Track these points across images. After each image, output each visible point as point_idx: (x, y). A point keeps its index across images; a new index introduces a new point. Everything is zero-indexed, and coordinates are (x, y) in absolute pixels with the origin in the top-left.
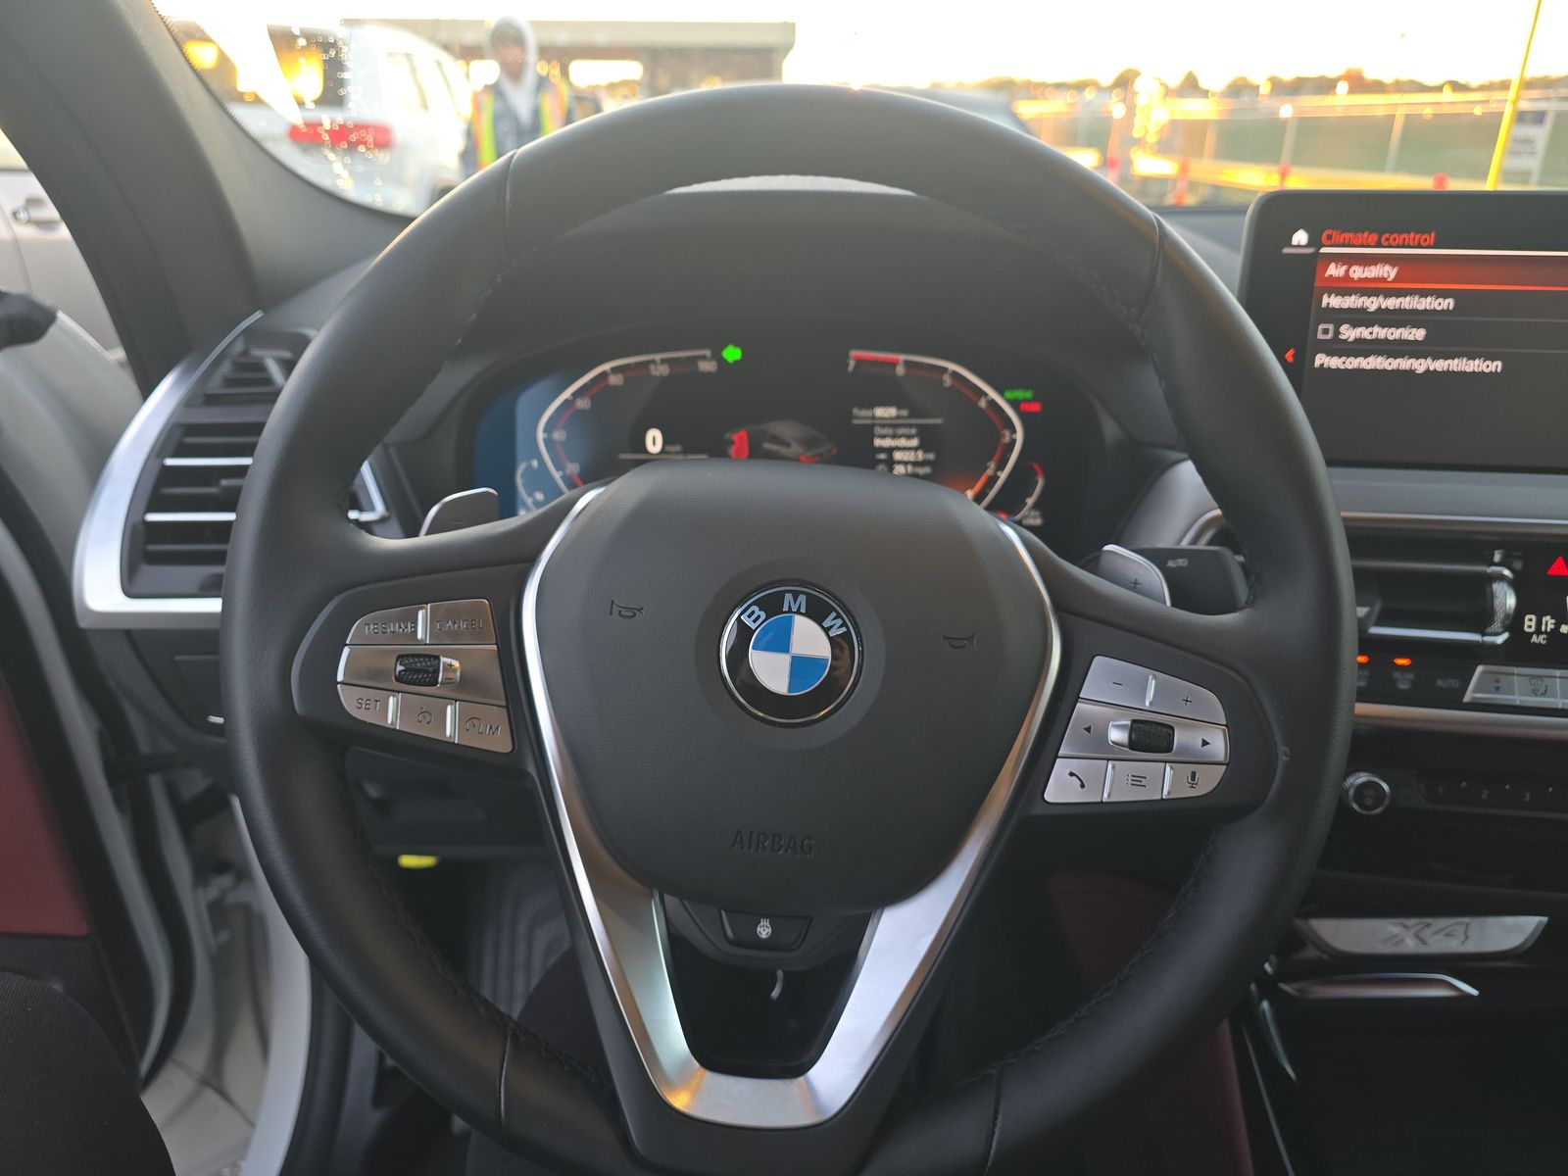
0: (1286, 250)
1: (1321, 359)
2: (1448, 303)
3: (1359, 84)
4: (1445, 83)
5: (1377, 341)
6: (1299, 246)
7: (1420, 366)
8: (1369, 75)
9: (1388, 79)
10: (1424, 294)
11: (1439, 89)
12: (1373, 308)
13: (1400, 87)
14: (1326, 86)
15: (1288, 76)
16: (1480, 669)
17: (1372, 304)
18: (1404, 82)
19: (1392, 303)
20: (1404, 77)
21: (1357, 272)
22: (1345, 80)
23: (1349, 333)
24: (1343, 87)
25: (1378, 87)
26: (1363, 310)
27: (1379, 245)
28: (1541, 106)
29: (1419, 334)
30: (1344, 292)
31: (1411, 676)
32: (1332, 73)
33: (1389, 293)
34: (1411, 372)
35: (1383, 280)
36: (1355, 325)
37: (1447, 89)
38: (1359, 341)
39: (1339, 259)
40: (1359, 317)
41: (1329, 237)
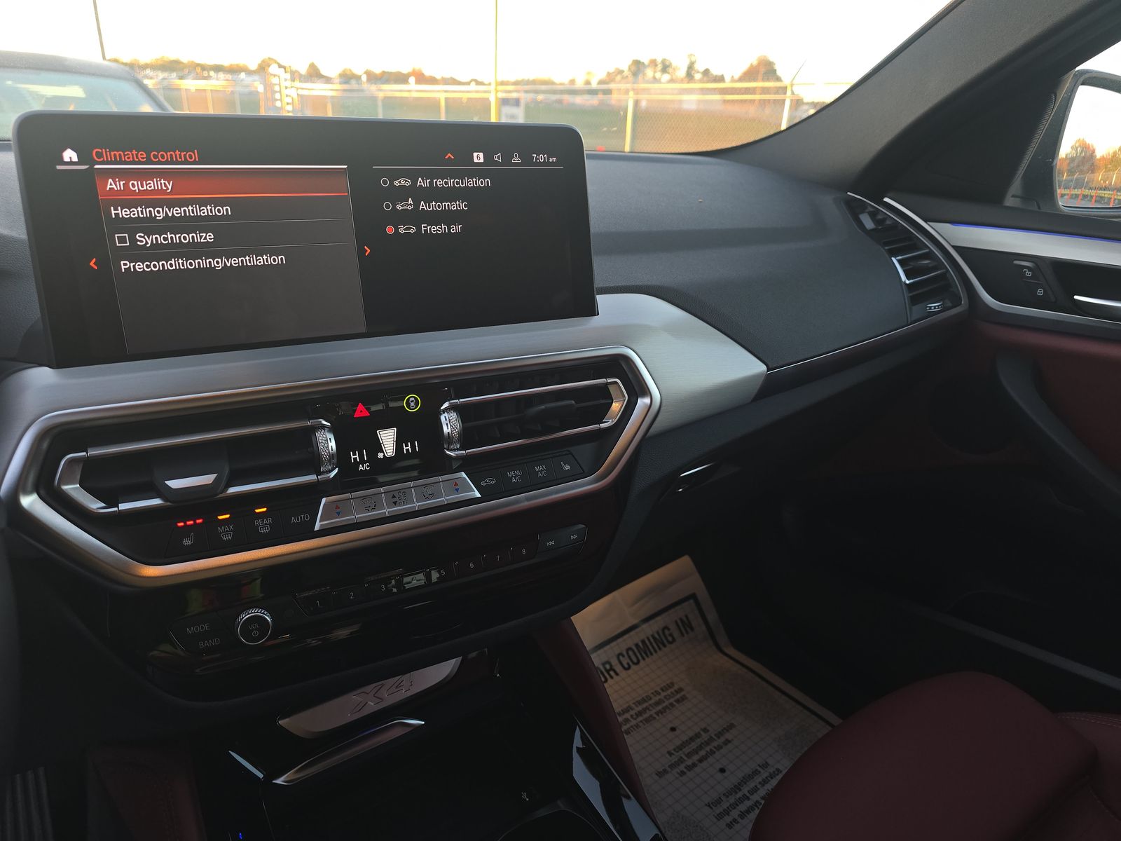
0: (59, 167)
1: (124, 265)
2: (225, 210)
3: (421, 78)
4: (471, 81)
5: (172, 245)
6: (71, 163)
7: (218, 264)
8: (427, 73)
9: (438, 77)
10: (203, 203)
11: (468, 83)
12: (161, 216)
13: (446, 81)
14: (401, 78)
15: (377, 70)
16: (324, 500)
17: (160, 214)
18: (448, 79)
19: (176, 212)
20: (447, 75)
21: (135, 186)
22: (413, 75)
23: (143, 240)
24: (412, 80)
25: (432, 81)
26: (152, 219)
27: (149, 162)
28: (515, 95)
29: (210, 237)
30: (129, 205)
31: (270, 520)
32: (405, 71)
33: (171, 204)
34: (212, 269)
35: (162, 192)
36: (148, 233)
37: (473, 83)
38: (156, 246)
39: (115, 174)
40: (150, 226)
41: (99, 155)
